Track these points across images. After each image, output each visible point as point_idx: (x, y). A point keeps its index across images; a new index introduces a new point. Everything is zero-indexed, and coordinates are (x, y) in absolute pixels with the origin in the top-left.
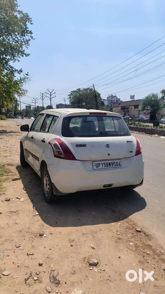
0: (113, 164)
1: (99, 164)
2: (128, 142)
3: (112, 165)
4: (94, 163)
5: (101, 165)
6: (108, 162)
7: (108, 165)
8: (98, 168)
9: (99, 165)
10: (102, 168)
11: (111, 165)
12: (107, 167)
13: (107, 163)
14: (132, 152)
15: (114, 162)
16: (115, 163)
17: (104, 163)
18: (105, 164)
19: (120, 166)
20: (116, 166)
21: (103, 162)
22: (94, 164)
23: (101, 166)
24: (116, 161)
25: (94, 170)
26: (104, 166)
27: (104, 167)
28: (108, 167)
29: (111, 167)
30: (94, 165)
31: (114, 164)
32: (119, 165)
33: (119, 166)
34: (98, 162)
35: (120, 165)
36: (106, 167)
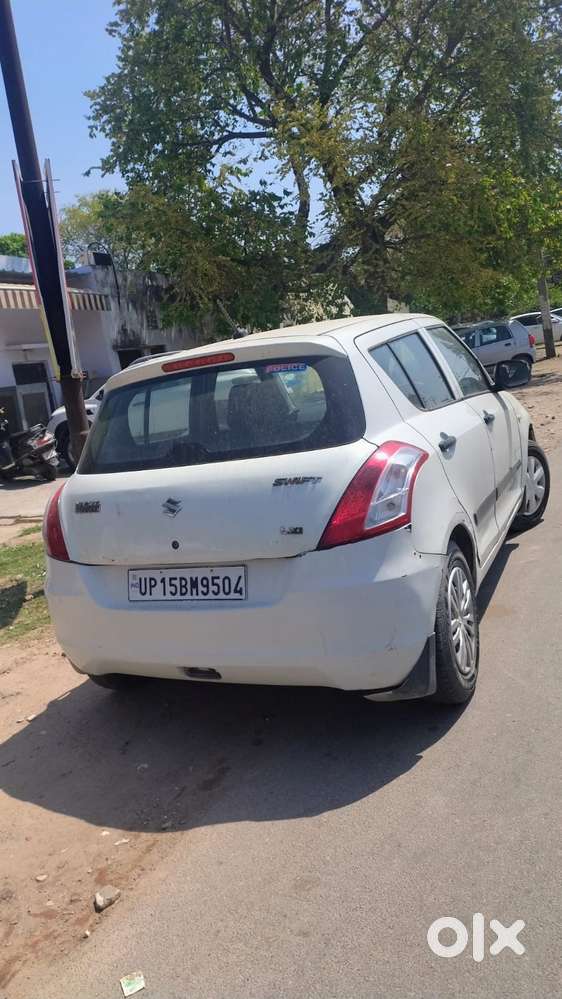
0: (207, 586)
1: (151, 579)
2: (279, 482)
3: (205, 590)
4: (134, 576)
5: (160, 585)
6: (188, 574)
7: (189, 586)
8: (147, 597)
9: (151, 587)
10: (165, 598)
11: (201, 588)
12: (182, 594)
13: (181, 579)
14: (298, 531)
15: (213, 578)
16: (216, 581)
17: (171, 579)
18: (177, 583)
19: (237, 596)
20: (222, 595)
21: (168, 574)
22: (134, 582)
23: (158, 591)
24: (221, 573)
25: (132, 604)
26: (169, 589)
27: (169, 596)
28: (188, 596)
29: (201, 596)
30: (132, 585)
31: (213, 584)
32: (236, 591)
33: (233, 595)
34: (148, 574)
35: (240, 592)
36: (178, 596)
